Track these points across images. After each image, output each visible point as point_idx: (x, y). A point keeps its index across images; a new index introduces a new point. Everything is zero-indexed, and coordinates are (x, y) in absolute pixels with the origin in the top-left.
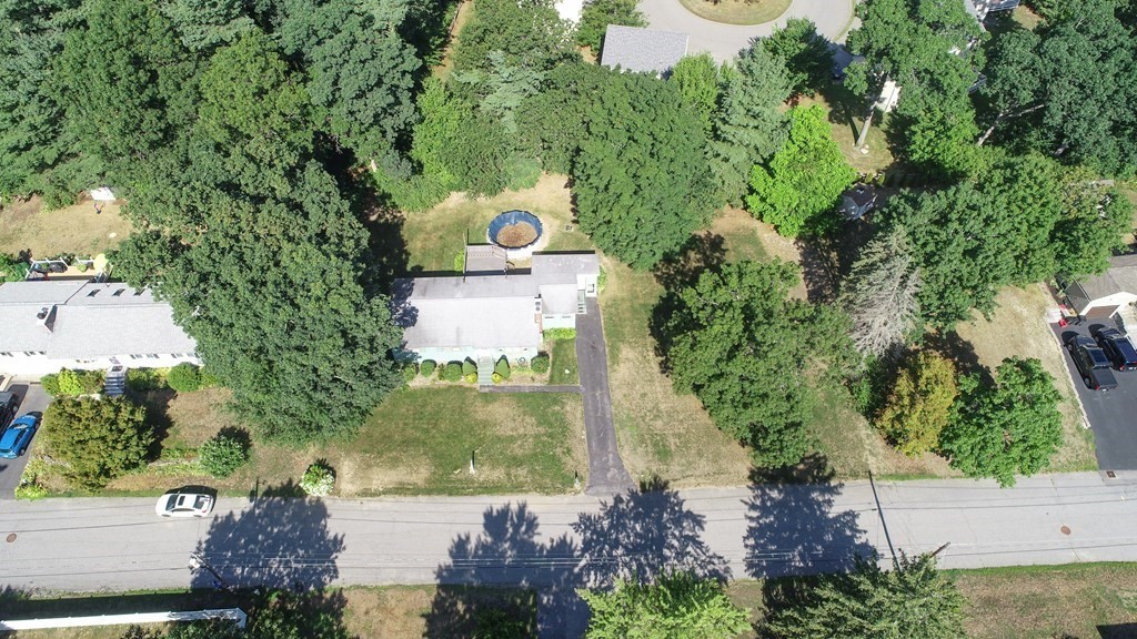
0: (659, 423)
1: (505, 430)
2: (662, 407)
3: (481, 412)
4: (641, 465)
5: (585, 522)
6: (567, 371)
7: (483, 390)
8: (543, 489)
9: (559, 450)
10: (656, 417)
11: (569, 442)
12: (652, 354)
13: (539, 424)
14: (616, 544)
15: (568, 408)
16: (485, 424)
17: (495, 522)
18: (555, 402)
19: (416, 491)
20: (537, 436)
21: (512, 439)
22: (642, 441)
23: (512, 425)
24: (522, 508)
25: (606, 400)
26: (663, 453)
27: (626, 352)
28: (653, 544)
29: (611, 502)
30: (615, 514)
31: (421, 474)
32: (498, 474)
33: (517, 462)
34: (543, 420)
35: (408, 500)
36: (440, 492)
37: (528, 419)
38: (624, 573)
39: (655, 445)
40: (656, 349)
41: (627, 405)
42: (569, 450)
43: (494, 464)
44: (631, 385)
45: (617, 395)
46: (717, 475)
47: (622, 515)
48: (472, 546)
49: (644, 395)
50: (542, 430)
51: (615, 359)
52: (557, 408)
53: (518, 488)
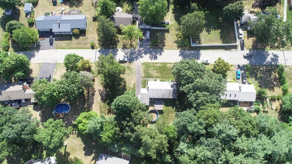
0: (128, 72)
1: (155, 71)
2: (127, 75)
3: (159, 75)
4: (132, 65)
5: (142, 57)
6: (143, 82)
7: (159, 78)
8: (148, 63)
9: (146, 68)
11: (144, 69)
12: (127, 86)
13: (149, 72)
14: (137, 54)
15: (144, 75)
16: (158, 72)
17: (156, 58)
18: (146, 76)
19: (169, 63)
20: (149, 70)
21: (154, 70)
22: (132, 69)
23: (154, 72)
24: (151, 60)
25: (137, 77)
27: (132, 86)
28: (132, 54)
29: (138, 60)
30: (137, 58)
31: (168, 65)
32: (155, 65)
33: (152, 66)
34: (148, 73)
35: (170, 62)
36: (165, 63)
37: (151, 73)
38: (137, 50)
39: (129, 69)
40: (126, 86)
41: (133, 76)
42: (144, 68)
43: (156, 66)
44: (132, 79)
45: (135, 77)
47: (136, 58)
48: (159, 54)
49: (130, 77)
50: (148, 71)
51: (134, 85)
52: (146, 75)
53: (152, 63)
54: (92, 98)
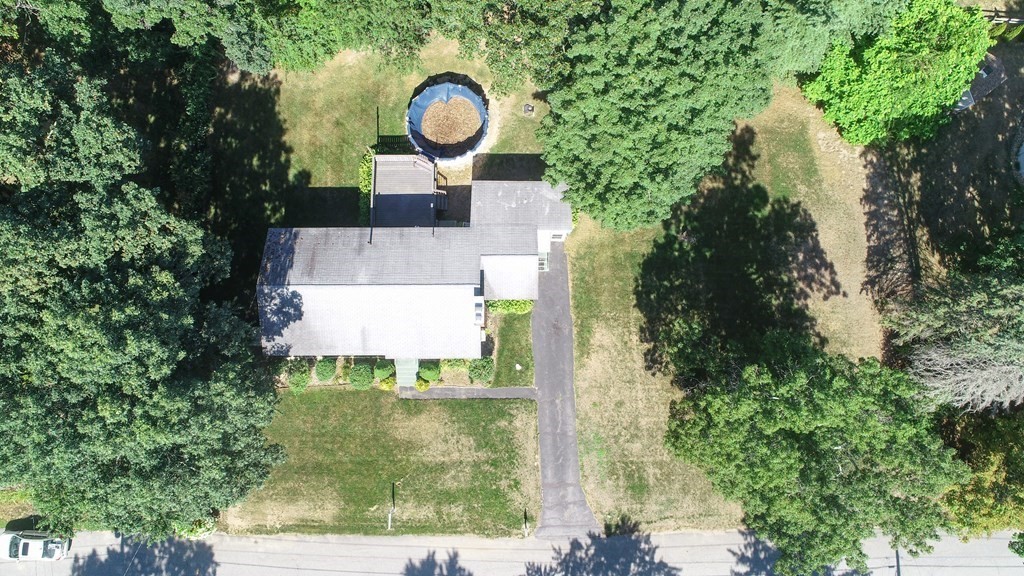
0: (636, 447)
1: (433, 454)
2: (643, 422)
3: (403, 428)
4: (608, 504)
6: (518, 367)
7: (404, 395)
8: (481, 530)
9: (504, 484)
10: (634, 437)
11: (519, 473)
12: (635, 338)
13: (479, 447)
15: (517, 423)
16: (410, 446)
18: (502, 414)
19: (321, 529)
20: (476, 465)
21: (442, 468)
22: (612, 472)
23: (442, 447)
24: (453, 560)
25: (569, 411)
26: (638, 487)
27: (601, 335)
29: (566, 548)
30: (571, 564)
31: (328, 511)
32: (427, 512)
33: (450, 497)
34: (484, 441)
35: (314, 539)
36: (354, 530)
37: (464, 439)
39: (630, 476)
40: (642, 330)
41: (596, 418)
42: (517, 483)
43: (420, 499)
44: (604, 388)
45: (585, 403)
46: (704, 516)
47: (579, 566)
49: (620, 404)
50: (482, 455)
51: (584, 346)
52: (503, 423)
53: (452, 528)
54: (884, 233)
